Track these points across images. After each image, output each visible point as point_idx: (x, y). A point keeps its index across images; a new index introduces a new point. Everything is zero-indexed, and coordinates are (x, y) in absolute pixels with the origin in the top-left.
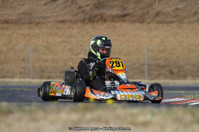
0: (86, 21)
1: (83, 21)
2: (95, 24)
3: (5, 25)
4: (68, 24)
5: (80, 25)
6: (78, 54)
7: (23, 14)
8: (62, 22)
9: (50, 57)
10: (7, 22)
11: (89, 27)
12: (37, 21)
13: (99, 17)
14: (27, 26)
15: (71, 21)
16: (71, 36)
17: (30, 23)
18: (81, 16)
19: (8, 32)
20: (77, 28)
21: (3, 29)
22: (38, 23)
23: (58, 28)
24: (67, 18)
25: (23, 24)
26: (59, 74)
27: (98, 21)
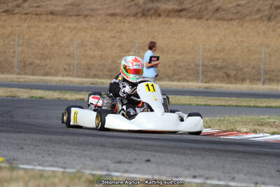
0: (139, 15)
1: (135, 15)
2: (149, 19)
3: (50, 17)
4: (119, 18)
5: (132, 19)
7: (70, 5)
8: (113, 15)
9: (98, 53)
10: (52, 13)
11: (142, 22)
12: (86, 13)
13: (153, 11)
14: (74, 18)
15: (122, 15)
16: (121, 32)
17: (78, 15)
18: (133, 10)
19: (53, 25)
20: (129, 23)
21: (48, 21)
22: (86, 16)
23: (108, 22)
24: (118, 11)
25: (70, 16)
26: (106, 72)
27: (151, 16)
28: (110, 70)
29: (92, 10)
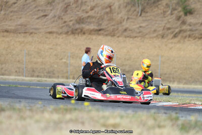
0: (69, 33)
1: (67, 33)
2: (76, 36)
3: (5, 34)
4: (55, 35)
5: (64, 36)
6: (61, 59)
7: (19, 25)
8: (50, 33)
9: (40, 60)
10: (7, 31)
11: (71, 38)
12: (31, 31)
13: (80, 30)
14: (23, 35)
15: (57, 33)
16: (57, 45)
17: (25, 33)
18: (65, 29)
19: (7, 39)
20: (62, 38)
21: (4, 36)
22: (31, 33)
23: (47, 38)
24: (54, 30)
25: (20, 33)
26: (46, 74)
27: (78, 34)
28: (49, 72)
29: (36, 29)
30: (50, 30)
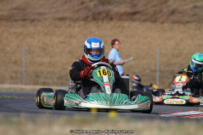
0: (90, 19)
1: (85, 19)
2: (100, 23)
4: (68, 22)
5: (82, 23)
8: (61, 19)
9: (46, 60)
11: (92, 27)
12: (33, 17)
13: (104, 15)
14: (20, 23)
15: (71, 19)
16: (71, 36)
17: (24, 20)
18: (83, 14)
20: (79, 27)
22: (33, 20)
23: (56, 26)
24: (67, 15)
25: (16, 21)
26: (56, 80)
27: (103, 20)
28: (60, 78)
29: (39, 14)
30: (60, 15)
